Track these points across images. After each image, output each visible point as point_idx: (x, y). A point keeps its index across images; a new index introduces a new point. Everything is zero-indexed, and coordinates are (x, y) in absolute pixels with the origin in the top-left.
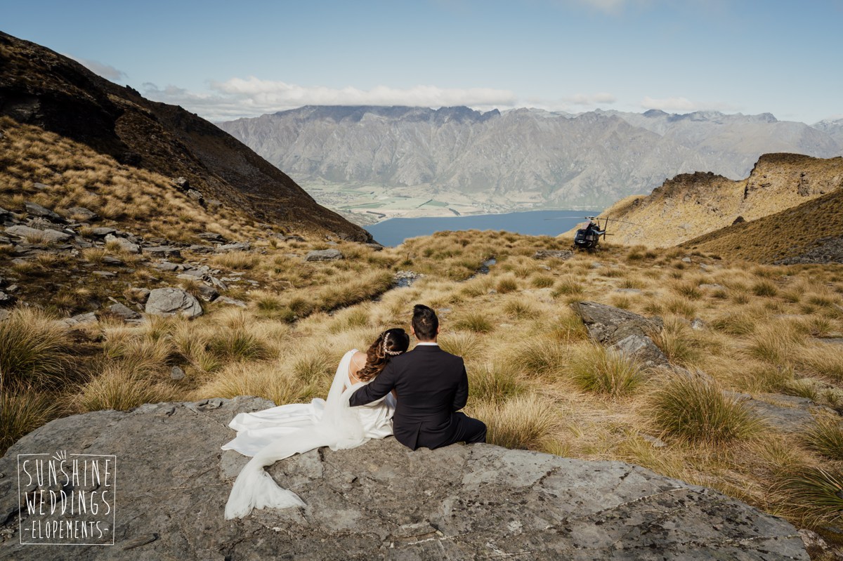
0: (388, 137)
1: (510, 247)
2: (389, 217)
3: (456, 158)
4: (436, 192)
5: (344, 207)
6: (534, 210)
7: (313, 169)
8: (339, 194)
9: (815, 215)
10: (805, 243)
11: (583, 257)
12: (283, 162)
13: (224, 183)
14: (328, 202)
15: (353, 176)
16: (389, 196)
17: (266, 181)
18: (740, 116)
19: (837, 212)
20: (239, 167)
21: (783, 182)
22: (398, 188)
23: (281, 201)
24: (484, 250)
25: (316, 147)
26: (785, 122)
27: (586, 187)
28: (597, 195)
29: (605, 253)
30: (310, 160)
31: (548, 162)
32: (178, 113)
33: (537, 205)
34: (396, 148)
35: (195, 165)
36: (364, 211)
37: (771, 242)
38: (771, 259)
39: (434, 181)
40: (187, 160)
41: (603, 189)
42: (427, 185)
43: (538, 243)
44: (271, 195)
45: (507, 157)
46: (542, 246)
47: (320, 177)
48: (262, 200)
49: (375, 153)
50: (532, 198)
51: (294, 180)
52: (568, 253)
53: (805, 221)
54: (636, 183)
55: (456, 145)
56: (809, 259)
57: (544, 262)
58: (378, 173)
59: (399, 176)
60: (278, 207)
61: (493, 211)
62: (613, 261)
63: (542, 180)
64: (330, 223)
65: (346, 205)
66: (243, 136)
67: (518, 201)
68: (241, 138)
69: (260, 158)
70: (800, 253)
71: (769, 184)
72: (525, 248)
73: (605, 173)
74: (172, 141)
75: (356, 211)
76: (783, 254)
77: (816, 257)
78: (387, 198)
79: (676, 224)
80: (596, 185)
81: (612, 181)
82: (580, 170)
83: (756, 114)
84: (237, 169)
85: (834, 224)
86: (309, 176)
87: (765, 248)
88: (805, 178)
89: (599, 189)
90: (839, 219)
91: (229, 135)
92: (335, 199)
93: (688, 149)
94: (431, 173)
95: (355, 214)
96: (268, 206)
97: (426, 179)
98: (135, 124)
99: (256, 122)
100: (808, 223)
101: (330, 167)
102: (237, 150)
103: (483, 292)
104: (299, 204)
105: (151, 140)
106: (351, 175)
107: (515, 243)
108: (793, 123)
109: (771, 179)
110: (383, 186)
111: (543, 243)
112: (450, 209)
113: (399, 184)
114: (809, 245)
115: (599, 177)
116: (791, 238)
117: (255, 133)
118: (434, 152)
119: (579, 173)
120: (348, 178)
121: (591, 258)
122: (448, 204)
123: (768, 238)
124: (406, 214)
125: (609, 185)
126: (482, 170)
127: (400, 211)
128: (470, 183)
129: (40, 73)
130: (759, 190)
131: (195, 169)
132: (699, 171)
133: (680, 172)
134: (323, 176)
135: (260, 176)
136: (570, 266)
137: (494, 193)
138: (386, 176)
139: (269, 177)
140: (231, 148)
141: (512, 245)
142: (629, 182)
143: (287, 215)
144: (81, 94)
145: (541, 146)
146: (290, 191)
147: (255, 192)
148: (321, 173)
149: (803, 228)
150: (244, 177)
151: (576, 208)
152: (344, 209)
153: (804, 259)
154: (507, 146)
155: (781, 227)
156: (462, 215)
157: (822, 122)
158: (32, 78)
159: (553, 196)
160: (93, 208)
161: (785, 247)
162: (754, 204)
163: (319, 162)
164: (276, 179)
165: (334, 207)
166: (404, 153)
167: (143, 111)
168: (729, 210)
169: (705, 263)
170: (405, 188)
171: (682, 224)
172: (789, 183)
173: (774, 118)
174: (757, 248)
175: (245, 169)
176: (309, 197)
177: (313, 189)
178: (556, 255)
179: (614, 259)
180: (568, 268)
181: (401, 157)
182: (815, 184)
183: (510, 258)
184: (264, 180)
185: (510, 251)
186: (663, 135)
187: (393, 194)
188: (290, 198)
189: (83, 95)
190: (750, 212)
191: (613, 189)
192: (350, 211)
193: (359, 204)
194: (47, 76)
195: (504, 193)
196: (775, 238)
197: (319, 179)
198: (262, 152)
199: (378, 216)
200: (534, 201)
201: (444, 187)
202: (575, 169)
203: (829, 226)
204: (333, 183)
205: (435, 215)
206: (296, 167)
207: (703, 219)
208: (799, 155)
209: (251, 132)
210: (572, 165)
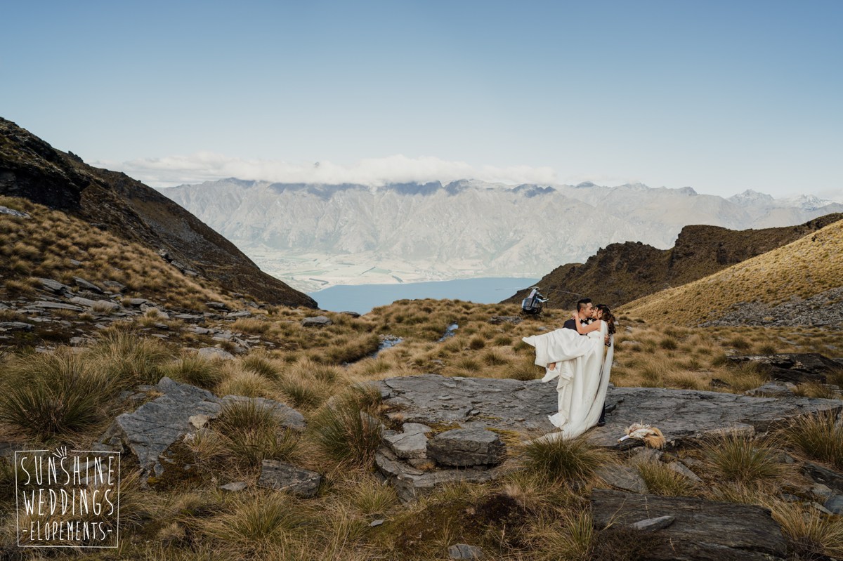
0: (332, 206)
1: (468, 314)
2: (332, 284)
3: (399, 226)
4: (379, 259)
5: (287, 274)
6: (476, 277)
7: (255, 236)
8: (282, 261)
9: (730, 283)
10: (723, 308)
11: (531, 322)
12: (224, 229)
13: (175, 251)
14: (270, 269)
15: (296, 243)
16: (332, 263)
17: (210, 248)
18: (664, 190)
19: (748, 280)
20: (182, 234)
21: (704, 252)
22: (340, 256)
23: (225, 268)
24: (447, 316)
25: (259, 214)
26: (703, 195)
27: (525, 255)
28: (535, 263)
29: (548, 319)
30: (252, 227)
31: (488, 230)
32: (121, 179)
33: (479, 272)
34: (339, 216)
35: (148, 233)
36: (307, 278)
37: (694, 307)
38: (695, 323)
39: (377, 249)
40: (140, 228)
41: (540, 256)
42: (371, 252)
43: (491, 310)
44: (215, 262)
45: (448, 226)
46: (494, 312)
47: (262, 244)
49: (318, 221)
50: (473, 265)
51: (238, 248)
52: (518, 319)
53: (722, 287)
54: (571, 251)
55: (399, 214)
56: (726, 323)
57: (499, 327)
58: (322, 240)
59: (343, 243)
60: (222, 274)
61: (436, 278)
62: (555, 325)
63: (483, 248)
64: (275, 290)
65: (288, 272)
66: (185, 203)
67: (459, 268)
68: (183, 204)
69: (204, 225)
70: (719, 317)
71: (692, 254)
72: (481, 314)
73: (542, 241)
74: (125, 210)
75: (298, 278)
76: (705, 318)
77: (732, 320)
78: (330, 265)
79: (610, 290)
80: (534, 253)
81: (549, 249)
82: (518, 239)
83: (678, 188)
84: (180, 236)
85: (746, 290)
86: (251, 242)
87: (689, 312)
88: (723, 247)
89: (537, 257)
90: (750, 286)
91: (173, 202)
92: (277, 266)
93: (619, 219)
94: (374, 241)
95: (297, 281)
96: (212, 273)
97: (369, 247)
98: (89, 193)
99: (197, 189)
100: (724, 289)
101: (273, 234)
102: (181, 217)
103: (459, 349)
104: (244, 272)
105: (104, 208)
106: (293, 242)
107: (472, 310)
108: (711, 196)
109: (694, 249)
110: (327, 253)
111: (495, 310)
112: (393, 277)
113: (342, 252)
114: (725, 309)
115: (537, 245)
116: (711, 303)
117: (197, 199)
118: (377, 221)
119: (518, 242)
120: (290, 245)
121: (537, 322)
122: (390, 271)
123: (691, 303)
124: (349, 281)
125: (546, 253)
126: (424, 238)
127: (343, 279)
128: (412, 250)
129: (15, 148)
130: (683, 259)
131: (147, 237)
132: (629, 241)
133: (613, 242)
134: (265, 243)
135: (204, 243)
136: (521, 329)
137: (436, 261)
138: (329, 243)
139: (213, 245)
140: (174, 215)
141: (469, 311)
142: (566, 250)
143: (231, 282)
144: (51, 167)
145: (481, 216)
146: (234, 258)
147: (199, 259)
148: (264, 239)
149: (721, 294)
150: (187, 244)
151: (516, 275)
152: (286, 276)
153: (723, 322)
154: (448, 215)
155: (703, 293)
156: (405, 282)
157: (736, 196)
158: (8, 154)
159: (493, 264)
160: (121, 282)
161: (707, 312)
162: (680, 272)
163: (261, 229)
164: (220, 246)
165: (277, 274)
166: (347, 221)
167: (96, 181)
168: (657, 278)
169: (631, 326)
170: (348, 255)
171: (616, 290)
172: (709, 252)
173: (694, 192)
174: (682, 312)
175: (188, 236)
176: (253, 264)
177: (255, 256)
178: (508, 321)
179: (556, 323)
180: (519, 331)
181: (345, 224)
182: (731, 254)
183: (470, 323)
184: (207, 246)
185: (469, 317)
186: (595, 206)
187: (337, 261)
188: (235, 264)
189: (53, 169)
190: (677, 279)
191: (550, 257)
192: (293, 278)
193: (302, 271)
194: (20, 151)
195: (446, 261)
196: (698, 304)
197: (262, 246)
198: (204, 218)
199: (321, 283)
200: (475, 268)
201: (387, 255)
202: (514, 238)
203: (742, 293)
204: (276, 250)
205: (378, 282)
206: (238, 233)
207: (635, 286)
208: (716, 227)
209: (193, 198)
210: (511, 234)
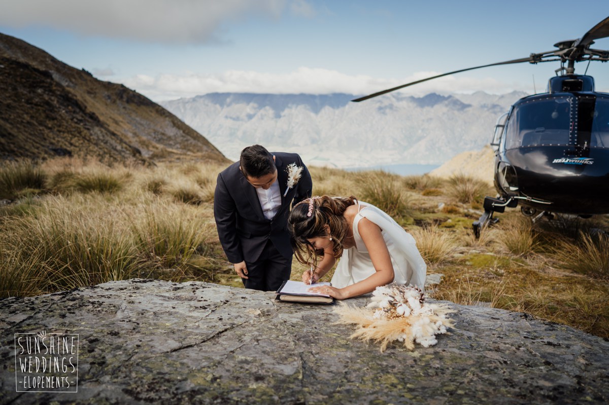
4: (321, 150)
17: (187, 140)
20: (166, 130)
23: (196, 155)
27: (430, 148)
28: (438, 153)
31: (402, 129)
32: (121, 88)
34: (292, 119)
39: (319, 143)
41: (442, 148)
42: (315, 145)
44: (189, 150)
47: (237, 140)
48: (181, 154)
50: (390, 155)
51: (209, 140)
54: (466, 144)
55: (336, 117)
58: (279, 137)
59: (294, 139)
61: (363, 165)
63: (398, 142)
66: (182, 111)
67: (380, 157)
73: (443, 137)
80: (437, 146)
81: (448, 142)
82: (425, 135)
89: (439, 149)
94: (317, 137)
97: (314, 141)
101: (244, 133)
102: (166, 117)
106: (259, 138)
112: (331, 163)
118: (320, 122)
122: (329, 160)
125: (447, 146)
126: (354, 135)
128: (345, 144)
135: (182, 136)
137: (363, 151)
138: (284, 139)
139: (190, 138)
140: (161, 115)
142: (462, 143)
146: (205, 148)
147: (177, 148)
150: (170, 137)
151: (423, 162)
159: (406, 153)
164: (195, 138)
166: (298, 123)
175: (171, 131)
176: (220, 153)
181: (296, 125)
184: (185, 139)
188: (204, 153)
191: (450, 149)
195: (371, 151)
200: (392, 157)
201: (327, 147)
202: (422, 134)
210: (420, 131)
